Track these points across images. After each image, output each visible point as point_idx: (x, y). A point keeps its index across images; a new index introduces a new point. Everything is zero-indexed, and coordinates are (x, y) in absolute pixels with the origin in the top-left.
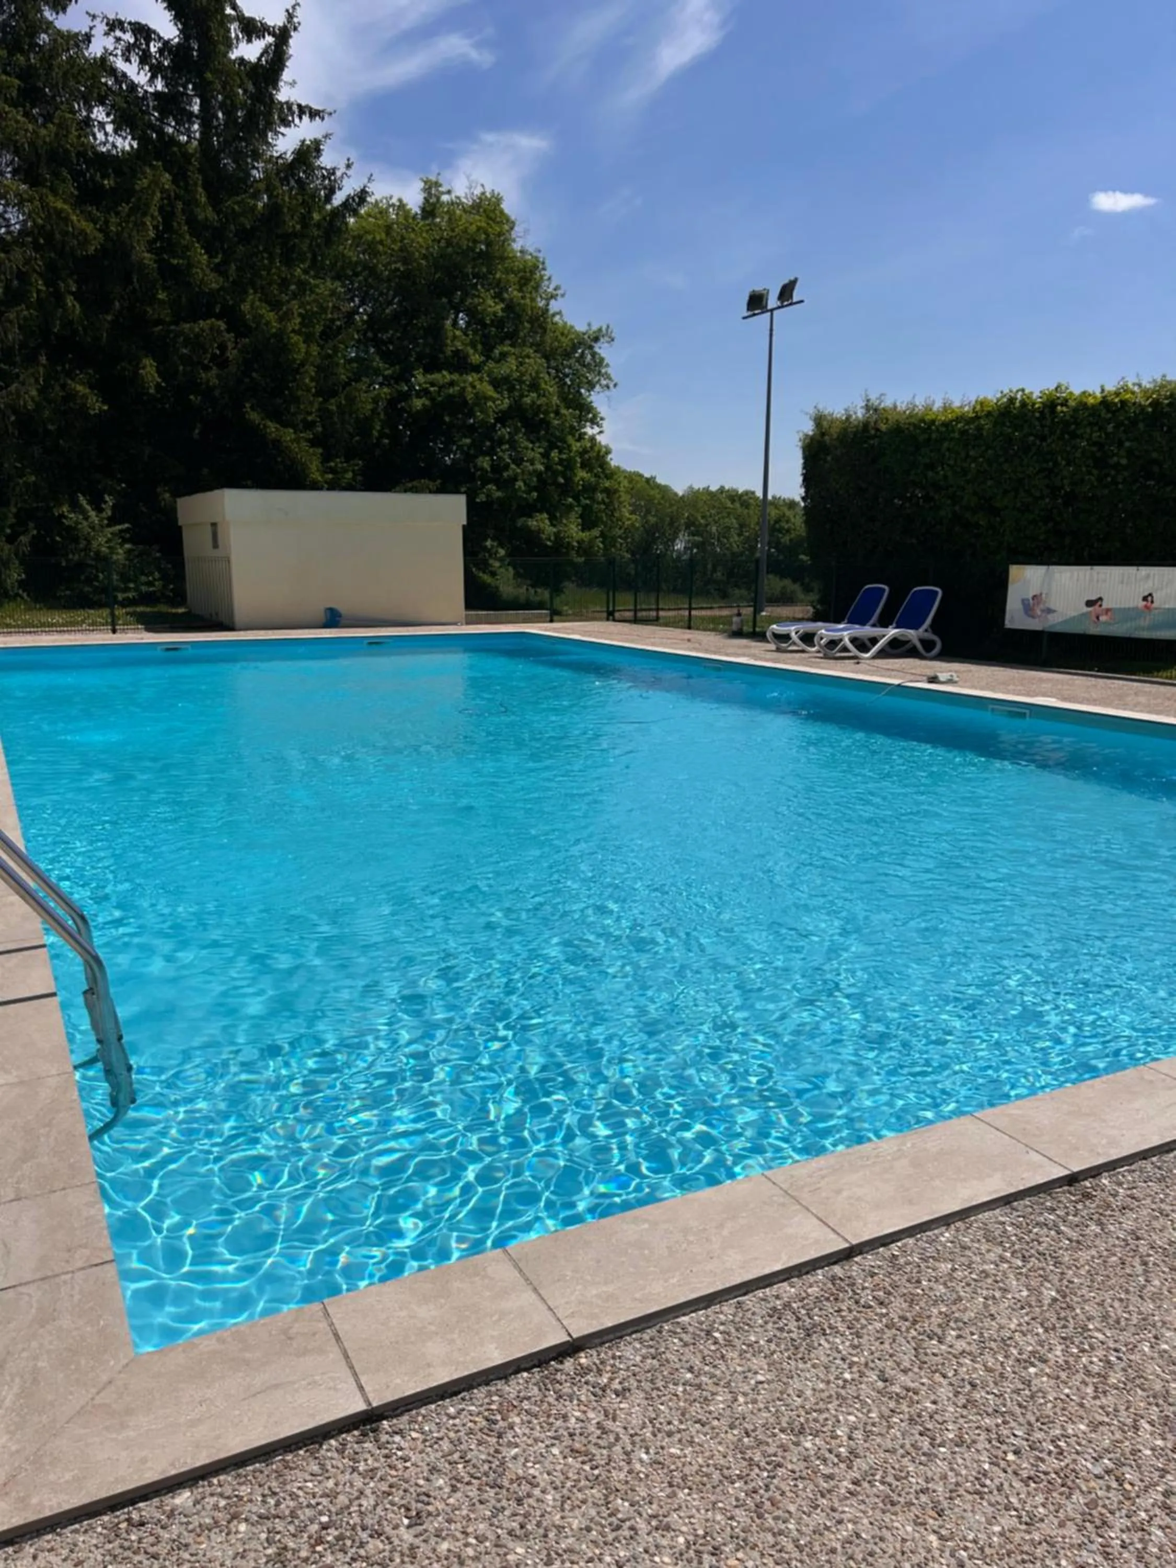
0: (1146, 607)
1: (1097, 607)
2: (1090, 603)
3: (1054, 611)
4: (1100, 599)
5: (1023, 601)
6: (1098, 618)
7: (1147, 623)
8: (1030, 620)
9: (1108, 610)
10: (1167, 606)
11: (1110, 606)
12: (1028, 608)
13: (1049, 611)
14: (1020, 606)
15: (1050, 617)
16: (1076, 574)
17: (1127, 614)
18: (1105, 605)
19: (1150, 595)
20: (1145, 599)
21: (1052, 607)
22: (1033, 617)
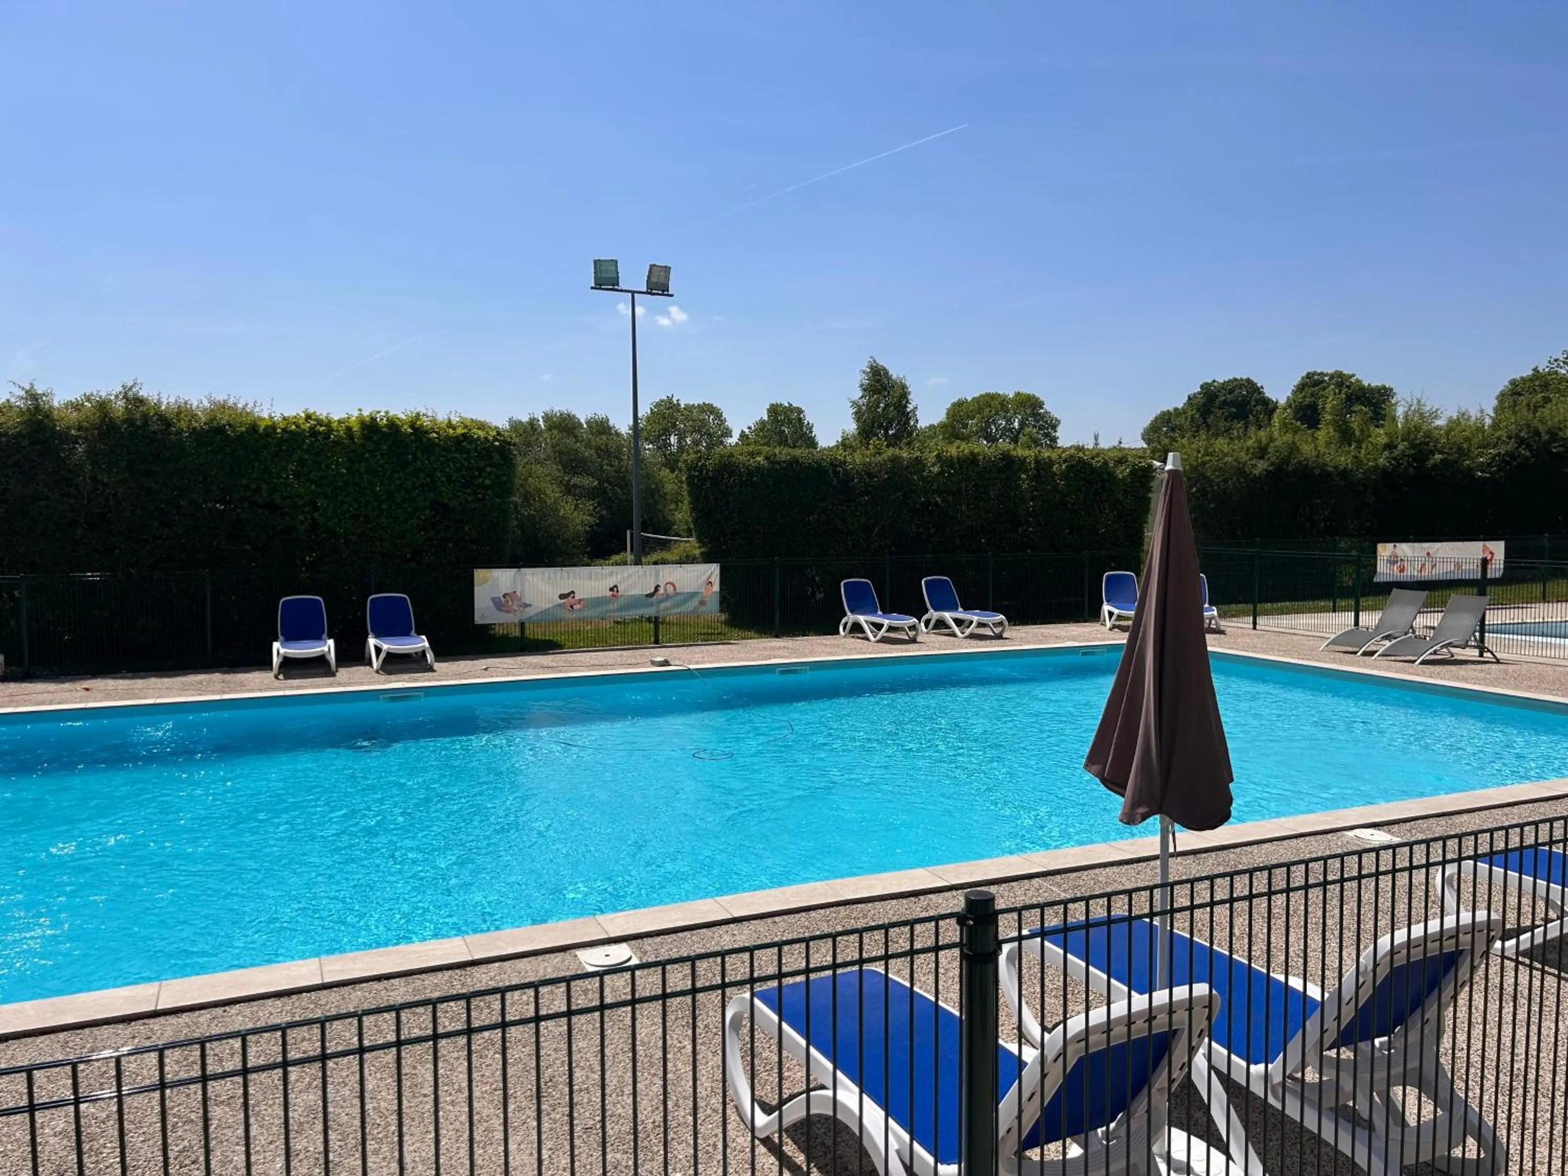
0: (613, 596)
1: (570, 598)
2: (562, 596)
3: (530, 605)
4: (573, 592)
5: (493, 599)
6: (572, 607)
7: (616, 606)
8: (503, 614)
9: (580, 601)
10: (630, 593)
11: (582, 597)
12: (500, 604)
13: (526, 606)
14: (491, 604)
15: (527, 609)
16: (547, 575)
17: (598, 602)
18: (577, 598)
19: (616, 586)
20: (612, 589)
21: (527, 602)
22: (509, 612)
